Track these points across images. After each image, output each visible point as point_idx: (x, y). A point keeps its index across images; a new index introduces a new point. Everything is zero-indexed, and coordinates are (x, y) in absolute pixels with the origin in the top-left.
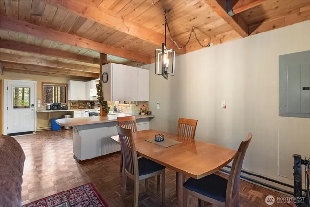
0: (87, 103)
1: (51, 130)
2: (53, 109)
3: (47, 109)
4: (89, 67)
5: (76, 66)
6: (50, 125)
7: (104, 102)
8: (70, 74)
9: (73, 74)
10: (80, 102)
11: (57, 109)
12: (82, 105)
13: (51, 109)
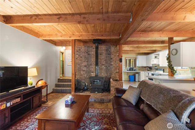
0: (147, 68)
1: (130, 81)
2: (130, 71)
3: (128, 70)
4: (153, 47)
5: (146, 47)
6: (129, 78)
7: (172, 67)
8: (140, 52)
9: (141, 52)
10: (142, 67)
11: (132, 70)
12: (144, 69)
13: (129, 70)
